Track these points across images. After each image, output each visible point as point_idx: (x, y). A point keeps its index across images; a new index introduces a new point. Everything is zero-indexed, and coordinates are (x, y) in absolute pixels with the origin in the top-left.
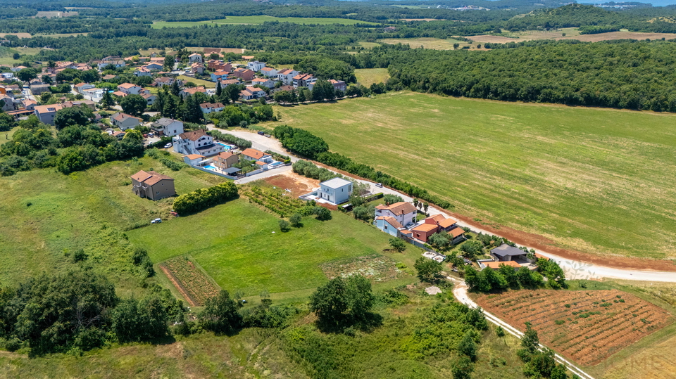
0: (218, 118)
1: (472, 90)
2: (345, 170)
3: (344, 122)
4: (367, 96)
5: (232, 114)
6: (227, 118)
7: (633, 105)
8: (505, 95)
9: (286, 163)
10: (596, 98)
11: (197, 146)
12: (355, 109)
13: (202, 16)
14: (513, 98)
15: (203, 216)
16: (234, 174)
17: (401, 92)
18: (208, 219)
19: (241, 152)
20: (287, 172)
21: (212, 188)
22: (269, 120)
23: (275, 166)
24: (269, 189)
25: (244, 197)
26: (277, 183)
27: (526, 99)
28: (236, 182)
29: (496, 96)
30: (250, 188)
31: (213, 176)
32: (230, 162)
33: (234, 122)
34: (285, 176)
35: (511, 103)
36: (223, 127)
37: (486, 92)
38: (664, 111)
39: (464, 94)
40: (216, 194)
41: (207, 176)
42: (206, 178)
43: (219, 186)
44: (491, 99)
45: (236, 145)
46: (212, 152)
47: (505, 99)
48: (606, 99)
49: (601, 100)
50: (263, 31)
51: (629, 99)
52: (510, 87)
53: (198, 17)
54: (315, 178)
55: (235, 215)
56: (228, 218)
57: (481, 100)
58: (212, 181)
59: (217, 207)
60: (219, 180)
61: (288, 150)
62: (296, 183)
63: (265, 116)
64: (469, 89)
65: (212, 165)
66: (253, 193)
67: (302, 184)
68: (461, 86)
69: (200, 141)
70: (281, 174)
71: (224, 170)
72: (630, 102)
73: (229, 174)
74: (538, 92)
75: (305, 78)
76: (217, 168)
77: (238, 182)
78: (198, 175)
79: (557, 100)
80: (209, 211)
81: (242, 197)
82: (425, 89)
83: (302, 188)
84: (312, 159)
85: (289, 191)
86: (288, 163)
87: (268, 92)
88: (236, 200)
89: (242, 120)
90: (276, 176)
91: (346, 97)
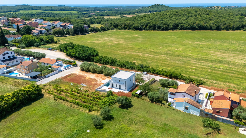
0: (18, 43)
1: (148, 27)
2: (116, 66)
3: (96, 42)
4: (100, 32)
5: (28, 39)
6: (25, 42)
7: (218, 29)
8: (164, 28)
9: (74, 65)
10: (203, 27)
11: (3, 59)
12: (98, 37)
13: (8, 10)
14: (167, 29)
15: (7, 123)
16: (35, 77)
17: (114, 30)
18: (13, 126)
19: (38, 61)
20: (77, 71)
21: (17, 92)
22: (53, 43)
23: (66, 68)
24: (68, 86)
25: (47, 95)
26: (72, 80)
27: (173, 29)
28: (38, 83)
29: (159, 29)
30: (52, 87)
31: (17, 81)
32: (30, 68)
33: (30, 44)
34: (76, 74)
35: (167, 31)
36: (23, 48)
37: (154, 28)
38: (230, 30)
39: (144, 29)
40: (20, 98)
41: (11, 81)
42: (11, 83)
43: (23, 89)
44: (157, 30)
45: (33, 56)
46: (15, 63)
47: (163, 30)
48: (207, 27)
49: (205, 27)
50: (38, 15)
51: (216, 26)
52: (165, 24)
53: (6, 11)
54: (99, 73)
55: (43, 116)
56: (35, 121)
57: (152, 31)
58: (16, 84)
59: (23, 110)
60: (23, 83)
61: (72, 57)
62: (86, 78)
63: (50, 41)
64: (146, 26)
65: (16, 72)
66: (55, 91)
67: (91, 79)
68: (142, 26)
69: (4, 55)
70: (72, 73)
71: (26, 74)
72: (217, 27)
73: (31, 77)
74: (178, 25)
75: (67, 25)
76: (21, 74)
77: (40, 83)
78: (3, 81)
79: (187, 29)
80: (15, 115)
81: (46, 95)
82: (125, 28)
83: (93, 81)
84: (91, 61)
85: (84, 85)
86: (75, 65)
87: (48, 31)
88: (41, 100)
89: (35, 43)
90: (70, 75)
91: (90, 33)
